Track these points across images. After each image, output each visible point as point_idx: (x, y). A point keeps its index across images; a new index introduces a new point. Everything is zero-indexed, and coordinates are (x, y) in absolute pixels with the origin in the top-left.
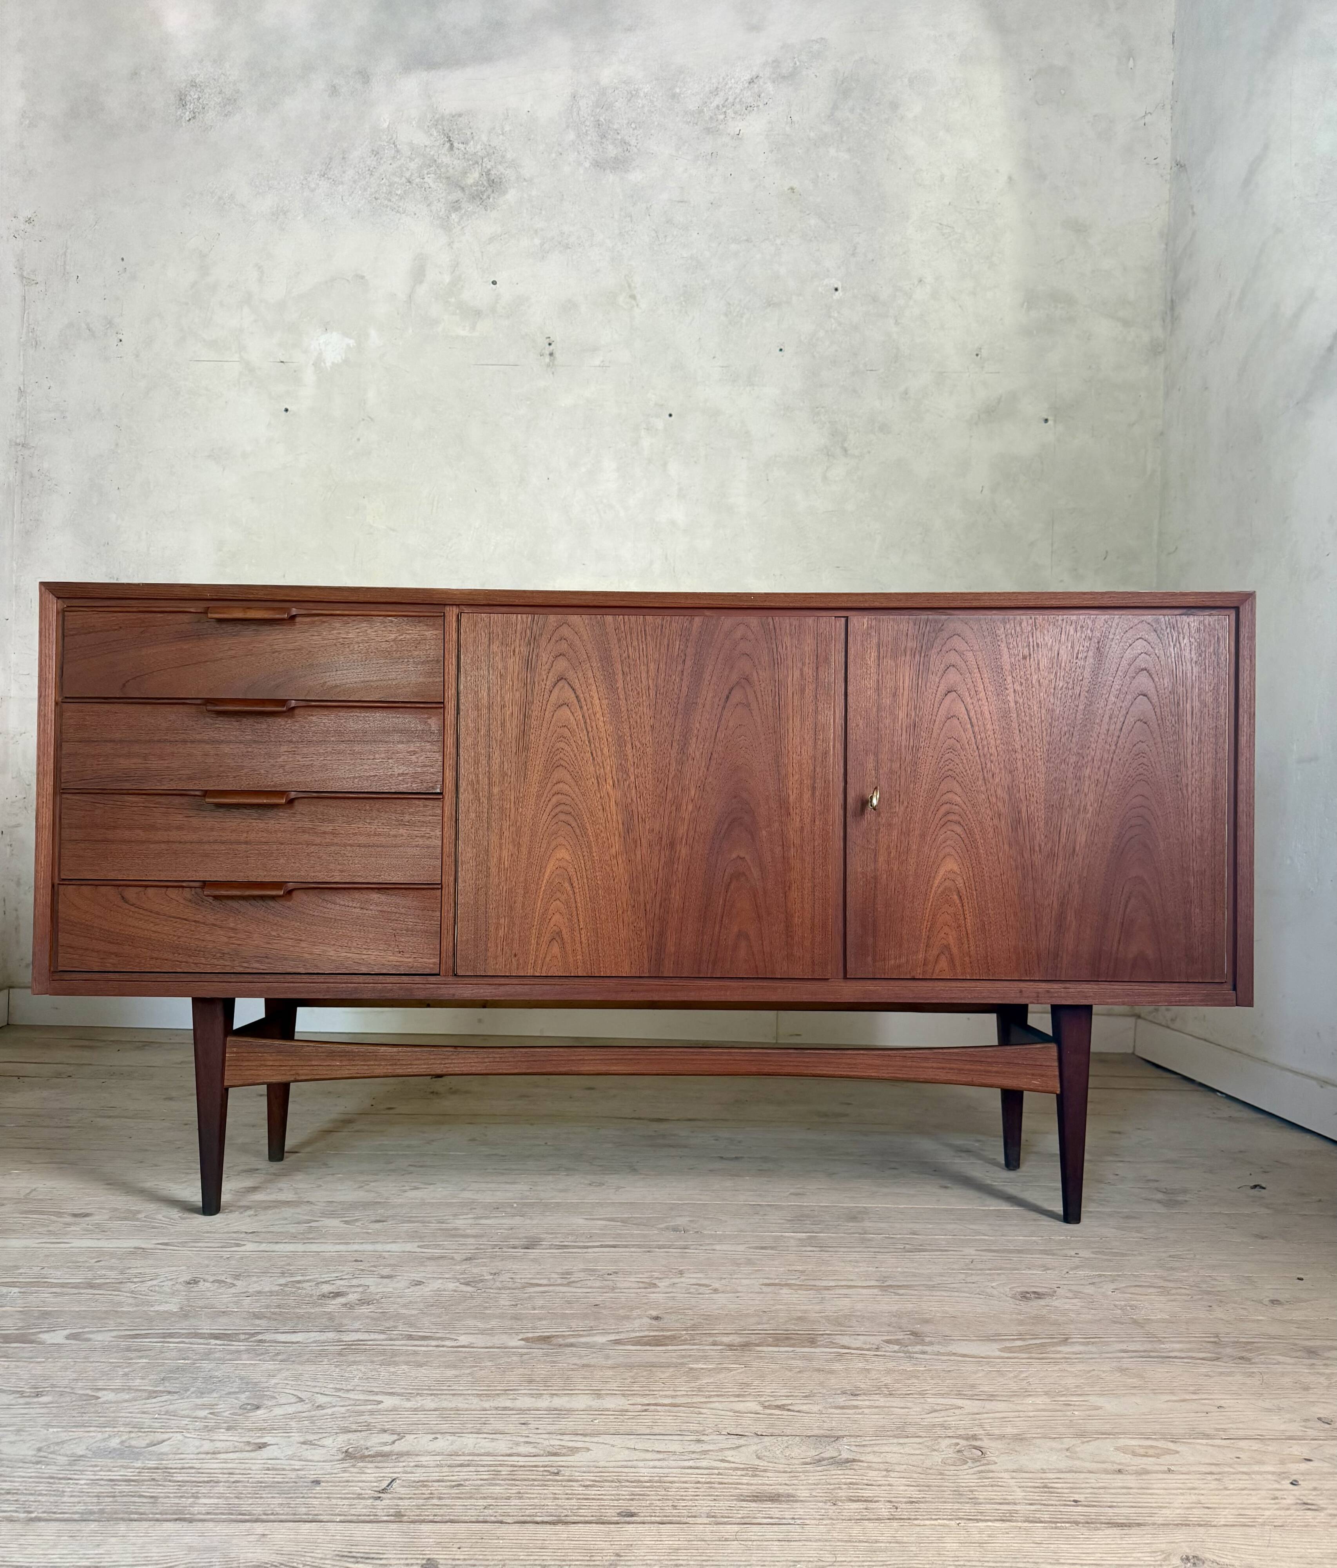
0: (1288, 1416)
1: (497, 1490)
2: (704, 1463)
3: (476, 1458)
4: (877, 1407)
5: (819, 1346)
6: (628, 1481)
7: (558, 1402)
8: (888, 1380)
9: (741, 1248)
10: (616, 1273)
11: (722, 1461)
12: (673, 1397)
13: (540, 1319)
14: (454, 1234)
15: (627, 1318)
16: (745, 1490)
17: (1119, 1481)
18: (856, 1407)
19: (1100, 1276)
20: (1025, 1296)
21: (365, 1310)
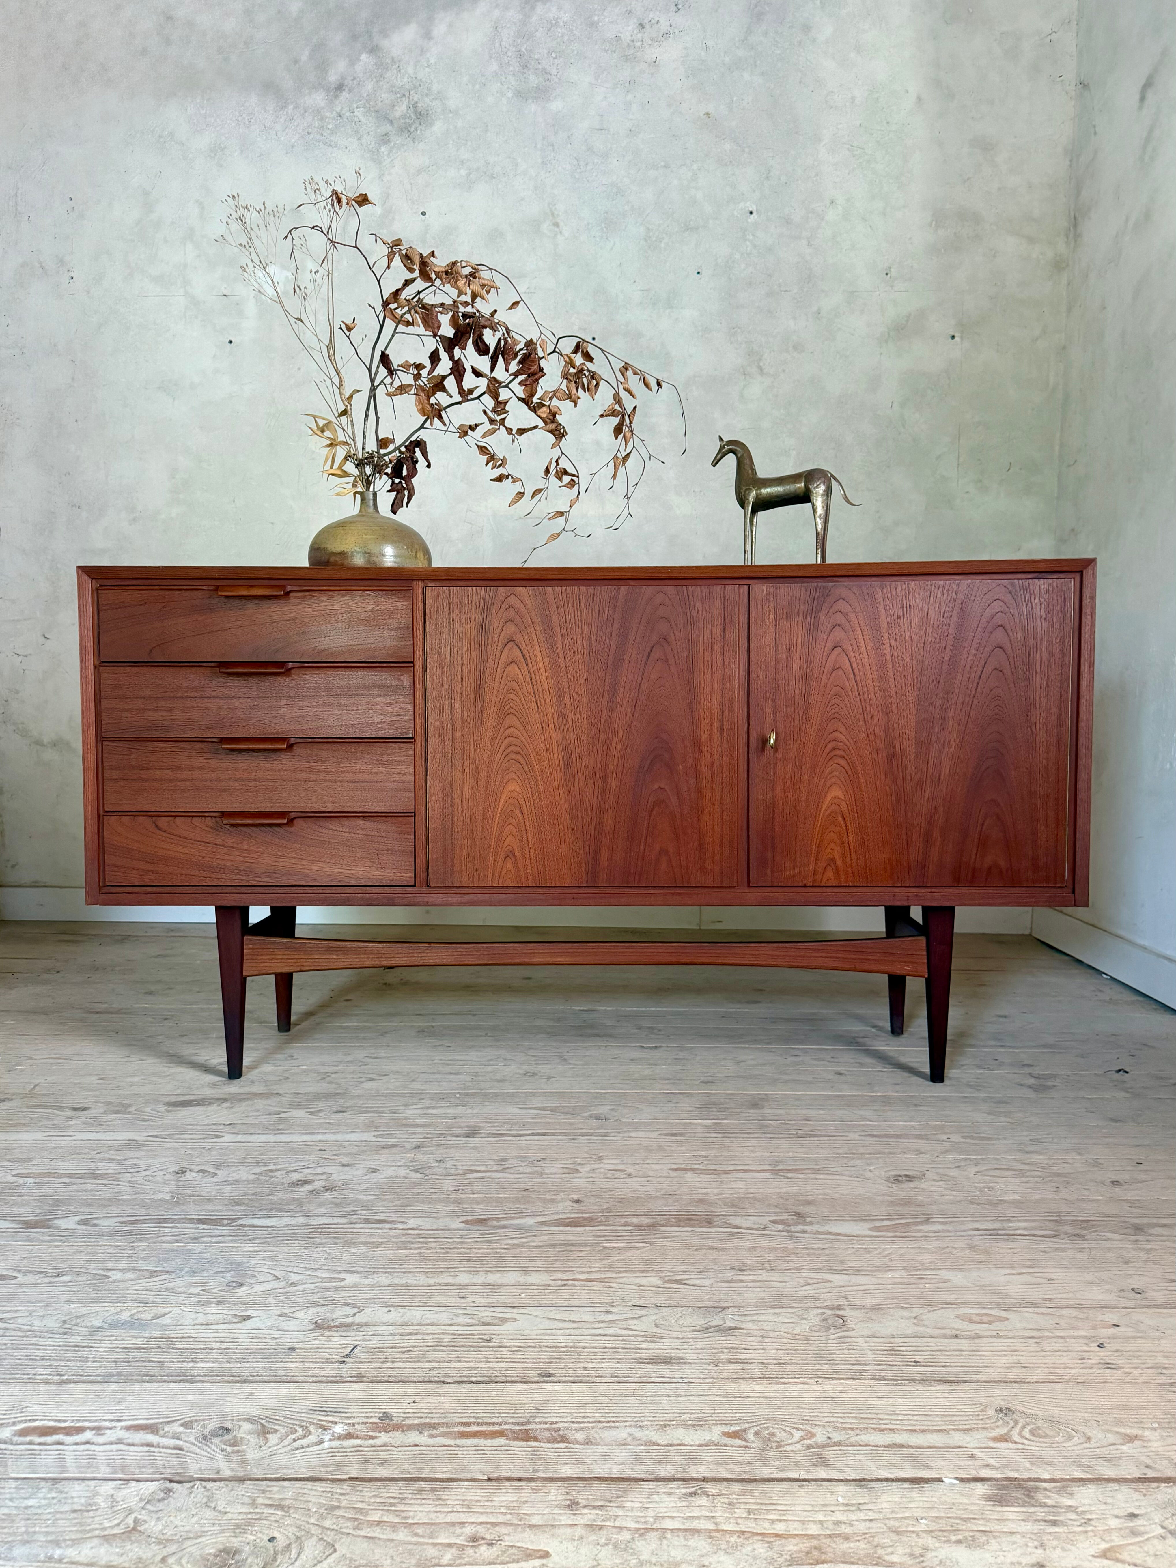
0: (1107, 1287)
1: (439, 1355)
2: (610, 1331)
3: (422, 1328)
4: (760, 1281)
5: (715, 1227)
6: (547, 1347)
7: (492, 1278)
8: (771, 1257)
9: (655, 1135)
10: (544, 1159)
11: (626, 1329)
12: (588, 1273)
13: (478, 1203)
14: (405, 1124)
15: (553, 1201)
16: (644, 1354)
17: (954, 1344)
18: (741, 1281)
19: (966, 1159)
20: (897, 1179)
21: (328, 1196)
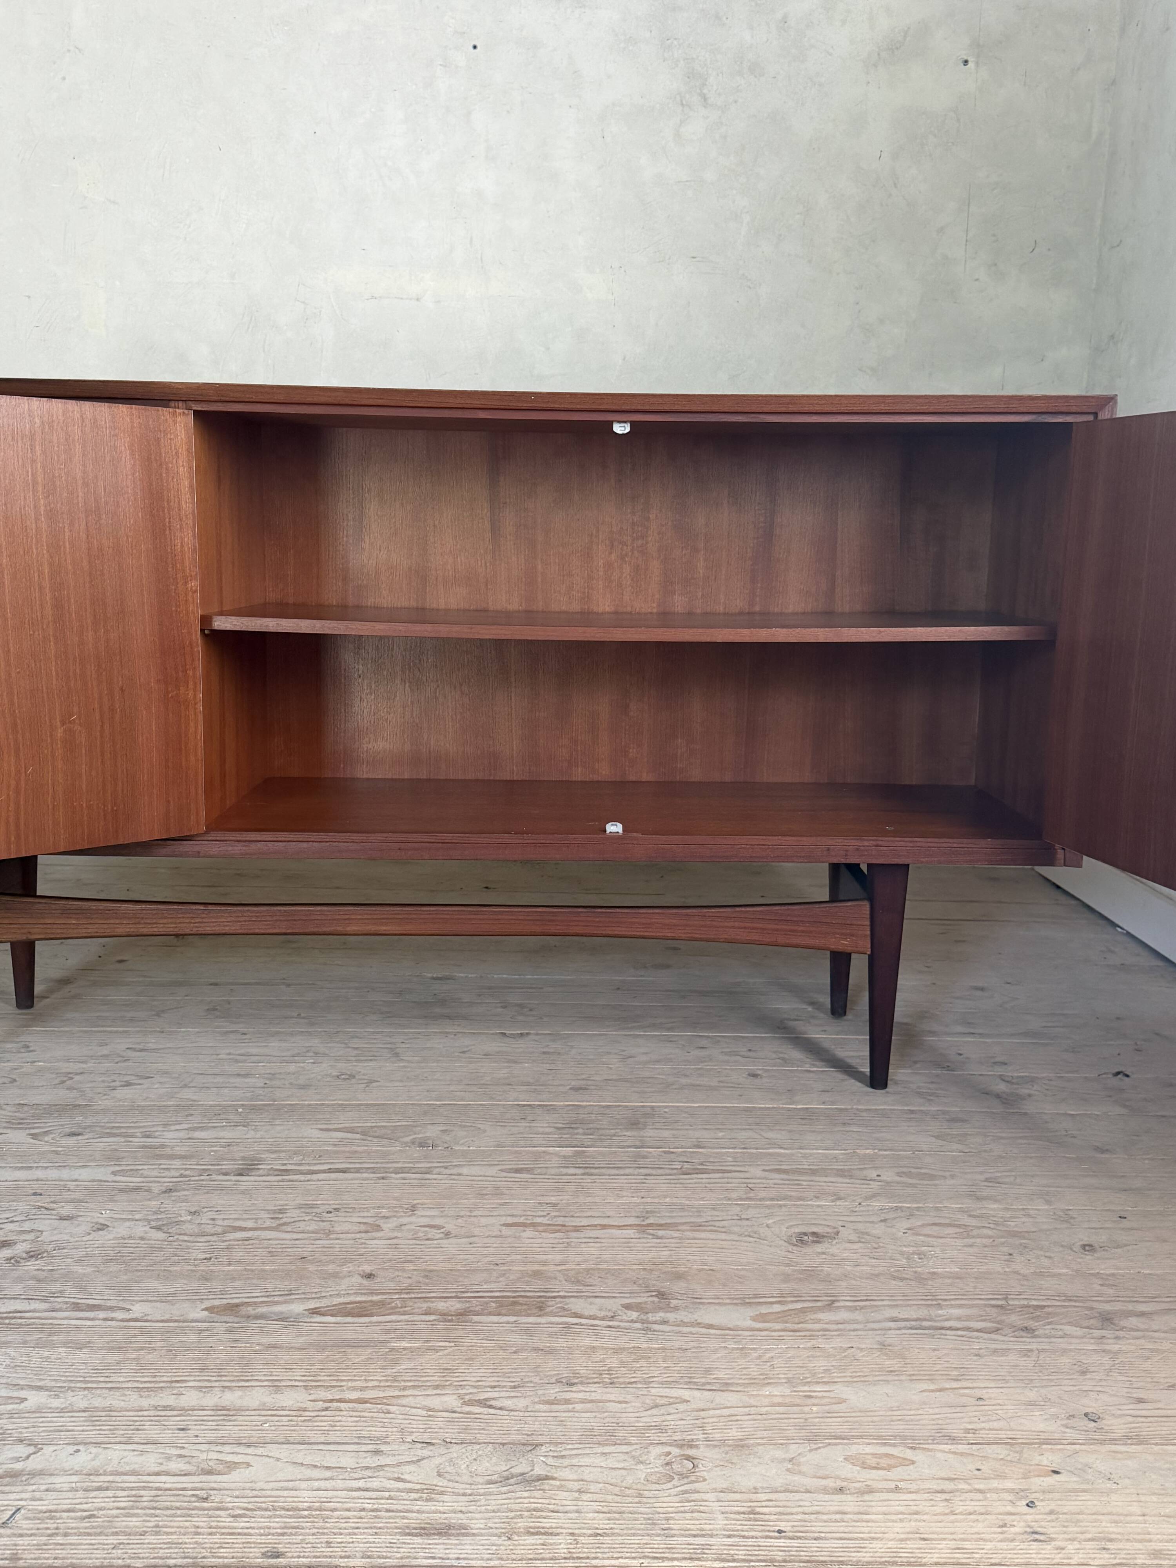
0: (1053, 1410)
1: (134, 1522)
2: (375, 1484)
3: (118, 1478)
4: (592, 1401)
5: (547, 1314)
6: (283, 1509)
7: (230, 1398)
8: (613, 1362)
9: (493, 1171)
10: (337, 1210)
11: (398, 1479)
12: (362, 1389)
13: (233, 1279)
14: (158, 1154)
15: (335, 1275)
16: (414, 1520)
17: (835, 1502)
18: (567, 1402)
19: (897, 1208)
20: (801, 1240)
21: (31, 1266)
